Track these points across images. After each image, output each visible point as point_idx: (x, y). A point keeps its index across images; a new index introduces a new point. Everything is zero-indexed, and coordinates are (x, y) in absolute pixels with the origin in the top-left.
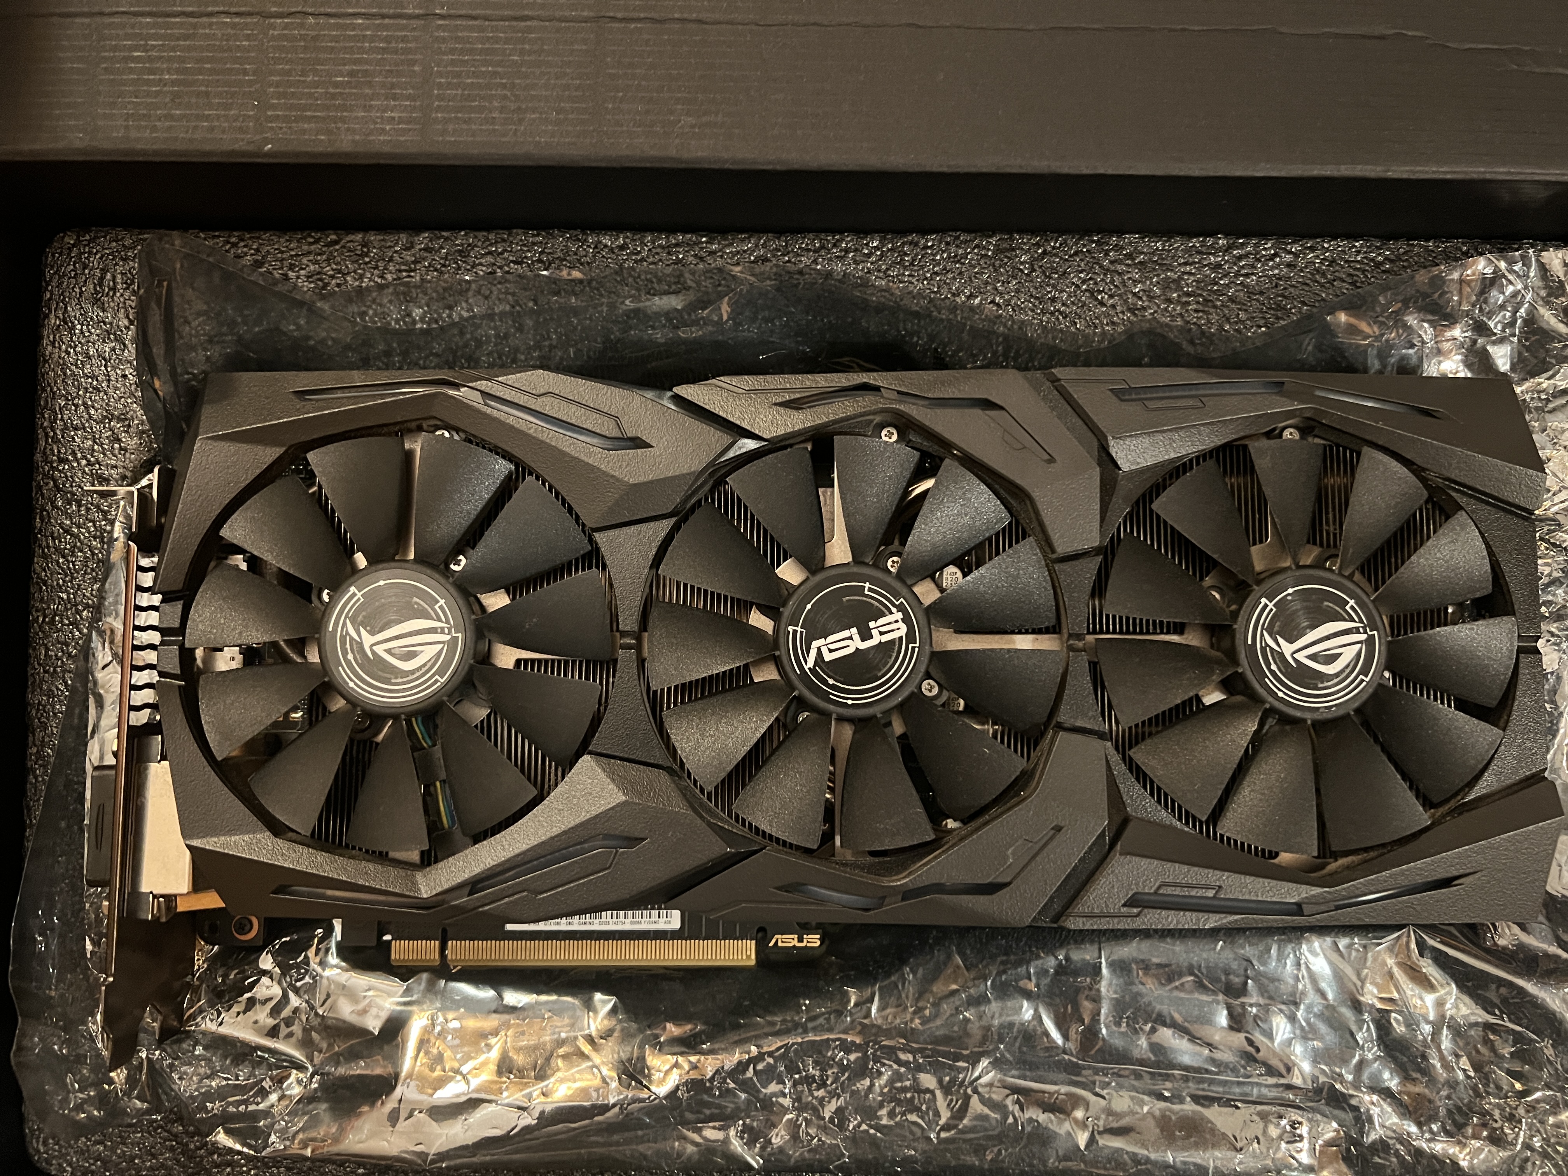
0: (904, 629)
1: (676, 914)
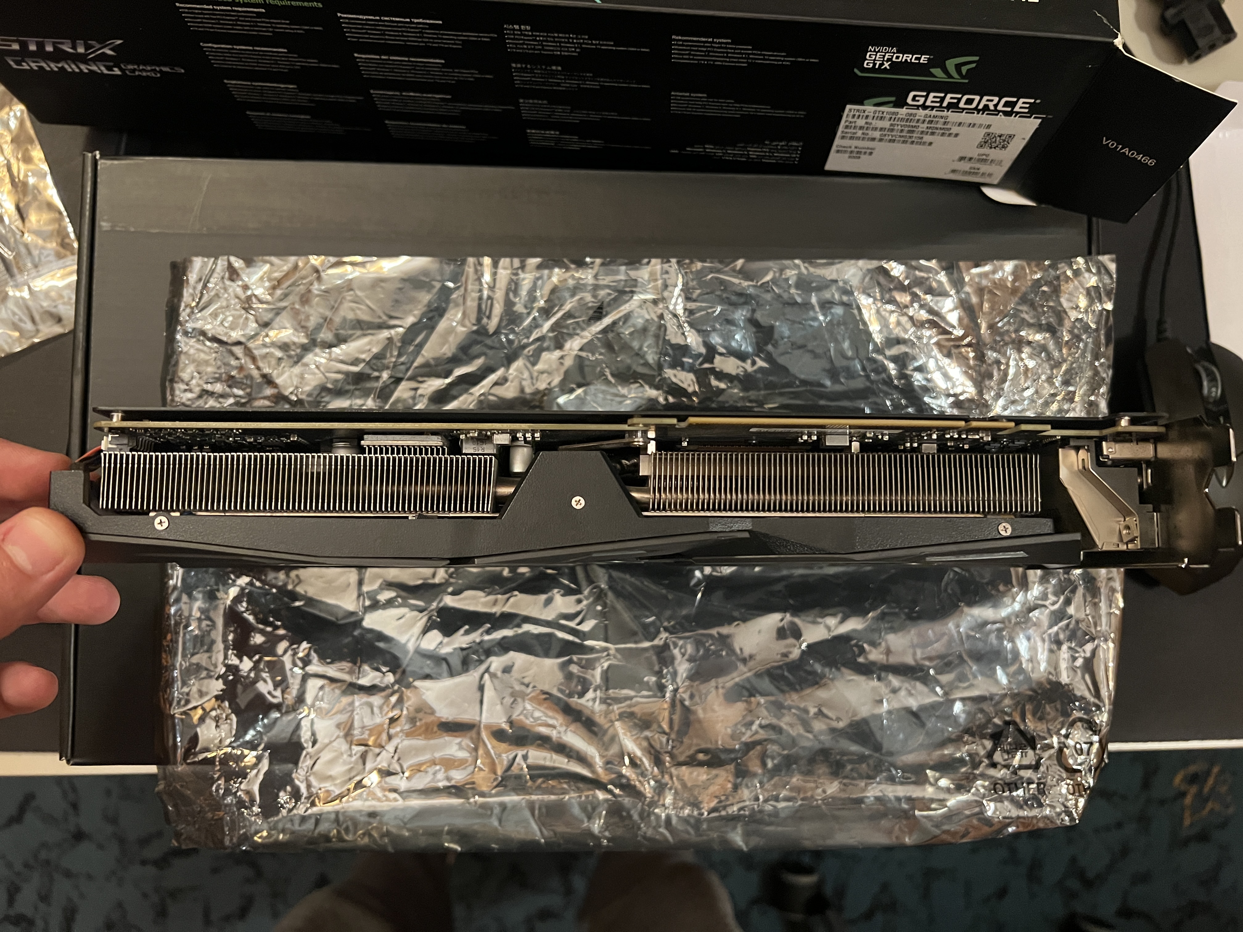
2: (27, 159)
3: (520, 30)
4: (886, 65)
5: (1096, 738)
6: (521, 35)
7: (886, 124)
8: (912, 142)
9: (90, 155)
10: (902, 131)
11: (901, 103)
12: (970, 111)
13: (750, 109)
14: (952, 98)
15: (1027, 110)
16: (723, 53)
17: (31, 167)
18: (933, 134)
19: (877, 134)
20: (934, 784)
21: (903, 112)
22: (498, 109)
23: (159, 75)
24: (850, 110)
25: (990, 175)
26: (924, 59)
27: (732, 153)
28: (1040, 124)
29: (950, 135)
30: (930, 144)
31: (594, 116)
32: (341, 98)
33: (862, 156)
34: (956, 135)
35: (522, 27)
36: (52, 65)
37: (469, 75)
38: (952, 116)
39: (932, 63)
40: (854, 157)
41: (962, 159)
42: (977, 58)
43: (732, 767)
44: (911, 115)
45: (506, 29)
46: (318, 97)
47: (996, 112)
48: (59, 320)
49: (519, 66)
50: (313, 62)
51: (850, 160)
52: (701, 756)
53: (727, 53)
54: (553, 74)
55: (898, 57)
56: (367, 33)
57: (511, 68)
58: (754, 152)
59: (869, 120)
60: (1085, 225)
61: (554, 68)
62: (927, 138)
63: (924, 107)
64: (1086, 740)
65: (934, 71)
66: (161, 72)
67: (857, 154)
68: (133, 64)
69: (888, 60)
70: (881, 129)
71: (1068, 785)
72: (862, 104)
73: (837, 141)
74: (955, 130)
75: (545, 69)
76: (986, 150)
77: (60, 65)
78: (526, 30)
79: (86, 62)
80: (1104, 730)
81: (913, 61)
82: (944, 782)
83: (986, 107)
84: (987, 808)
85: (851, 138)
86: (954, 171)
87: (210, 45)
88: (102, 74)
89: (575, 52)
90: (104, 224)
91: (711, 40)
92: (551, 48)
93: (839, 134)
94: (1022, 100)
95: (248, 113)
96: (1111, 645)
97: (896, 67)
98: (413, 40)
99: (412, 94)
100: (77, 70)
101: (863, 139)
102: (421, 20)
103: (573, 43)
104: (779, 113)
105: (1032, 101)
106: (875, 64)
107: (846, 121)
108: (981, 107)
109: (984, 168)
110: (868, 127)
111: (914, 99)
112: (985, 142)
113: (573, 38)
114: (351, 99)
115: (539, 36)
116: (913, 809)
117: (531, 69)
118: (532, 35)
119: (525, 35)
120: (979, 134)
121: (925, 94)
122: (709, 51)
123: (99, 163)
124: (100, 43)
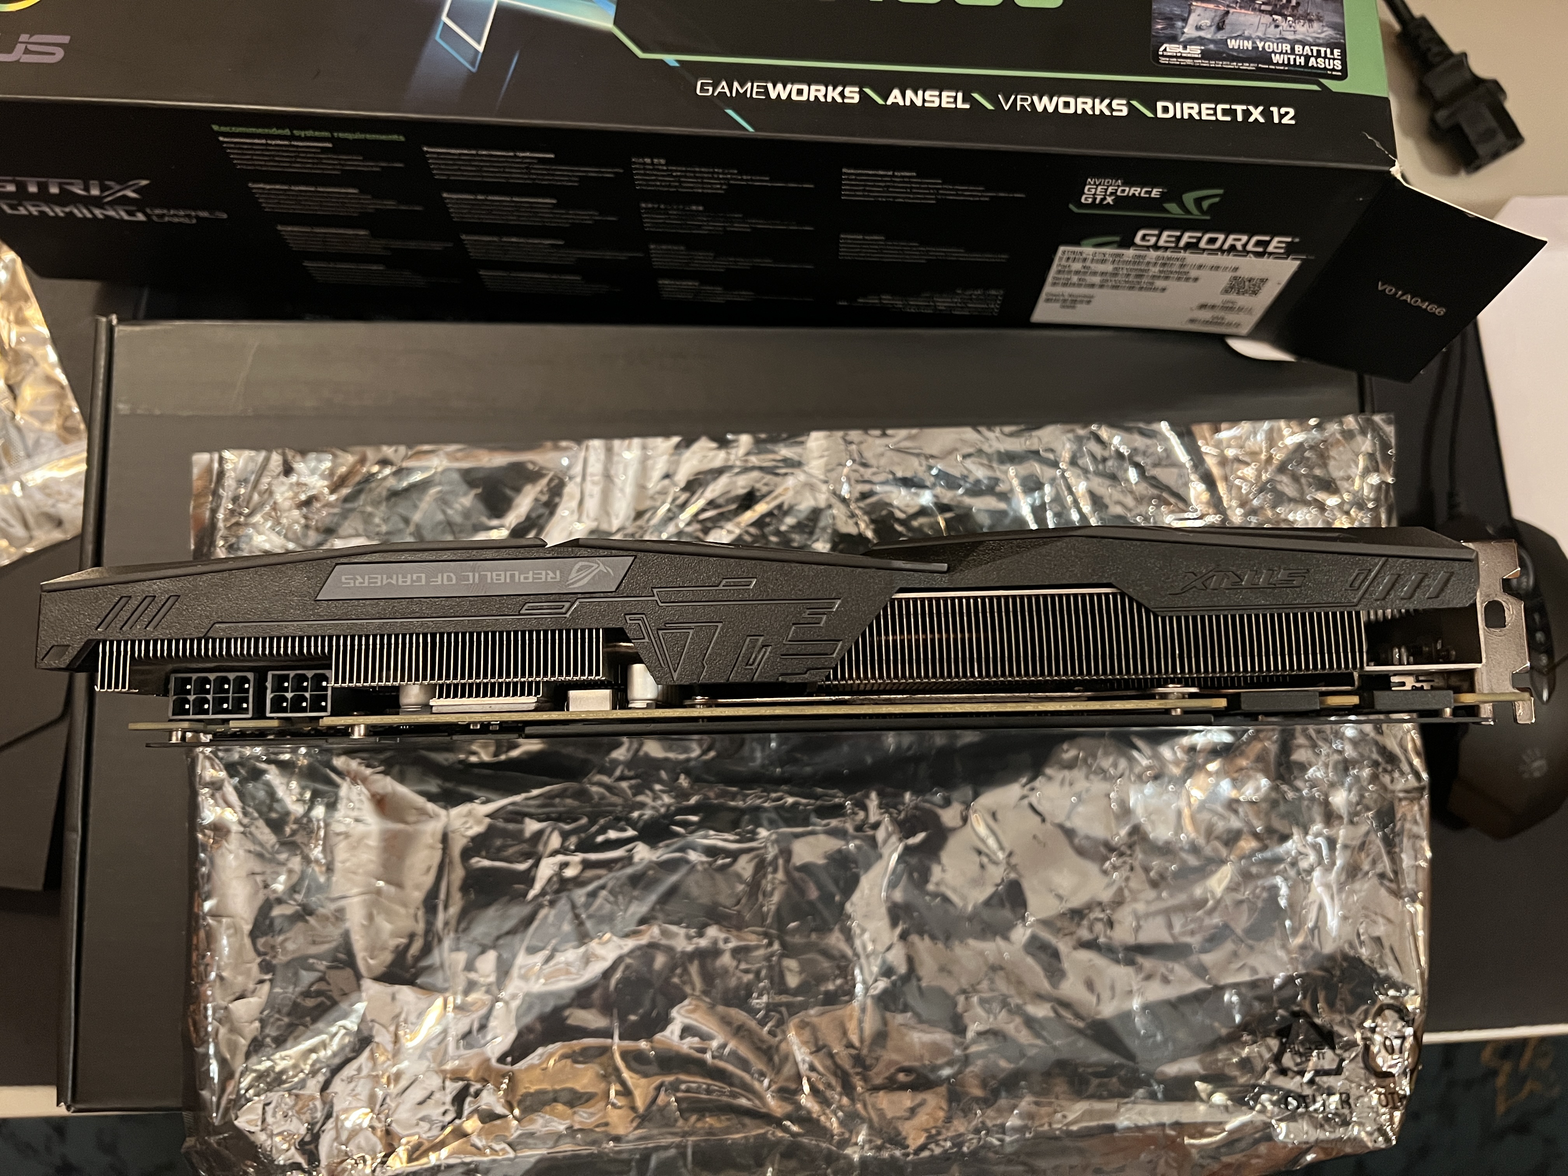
2: (21, 321)
3: (652, 164)
4: (1109, 200)
5: (1409, 1031)
6: (654, 169)
7: (1109, 268)
8: (1141, 289)
9: (104, 319)
10: (1128, 275)
11: (1128, 243)
12: (1213, 252)
13: (939, 252)
14: (1190, 237)
15: (1282, 251)
16: (906, 188)
17: (25, 329)
18: (1167, 278)
19: (1097, 280)
20: (1207, 1101)
21: (1130, 253)
22: (623, 256)
23: (194, 221)
24: (1064, 252)
25: (1238, 325)
26: (1155, 193)
27: (916, 304)
28: (1300, 267)
29: (1187, 279)
30: (1164, 290)
31: (744, 263)
32: (423, 245)
33: (1078, 306)
34: (1196, 279)
35: (656, 161)
36: (58, 210)
37: (587, 216)
38: (1191, 258)
39: (1164, 197)
40: (1068, 307)
41: (1203, 306)
42: (1221, 191)
43: (943, 1090)
44: (1139, 256)
45: (635, 163)
46: (397, 244)
47: (1245, 252)
48: (59, 523)
49: (650, 206)
50: (390, 204)
51: (1063, 310)
52: (901, 1077)
53: (911, 188)
54: (694, 215)
55: (1123, 191)
56: (460, 170)
57: (640, 208)
58: (942, 303)
59: (1088, 264)
60: (1355, 383)
61: (694, 208)
62: (1159, 283)
63: (1156, 247)
64: (1396, 1034)
65: (1168, 206)
66: (197, 217)
67: (1072, 302)
68: (162, 207)
69: (1112, 194)
70: (1102, 274)
71: (1380, 1094)
72: (1077, 243)
73: (1048, 289)
74: (1194, 273)
75: (683, 210)
76: (1233, 297)
77: (67, 210)
78: (660, 164)
79: (101, 206)
80: (1419, 1019)
81: (1142, 195)
82: (1219, 1098)
83: (1233, 248)
84: (1278, 1130)
85: (1065, 285)
86: (1192, 321)
87: (261, 186)
88: (122, 220)
89: (721, 189)
90: (121, 406)
91: (890, 173)
92: (690, 185)
93: (1050, 279)
94: (1276, 239)
95: (305, 264)
96: (1420, 908)
97: (1121, 202)
98: (517, 177)
99: (514, 240)
100: (89, 216)
101: (1080, 285)
102: (528, 154)
103: (719, 179)
104: (976, 257)
105: (1289, 240)
106: (1095, 199)
107: (1059, 265)
108: (1226, 247)
109: (1230, 317)
110: (1086, 271)
111: (1144, 238)
112: (1232, 288)
113: (718, 173)
114: (437, 246)
115: (676, 171)
116: (1181, 1135)
117: (666, 209)
118: (667, 170)
119: (658, 170)
120: (1225, 278)
121: (1156, 232)
122: (889, 187)
123: (116, 329)
124: (119, 183)
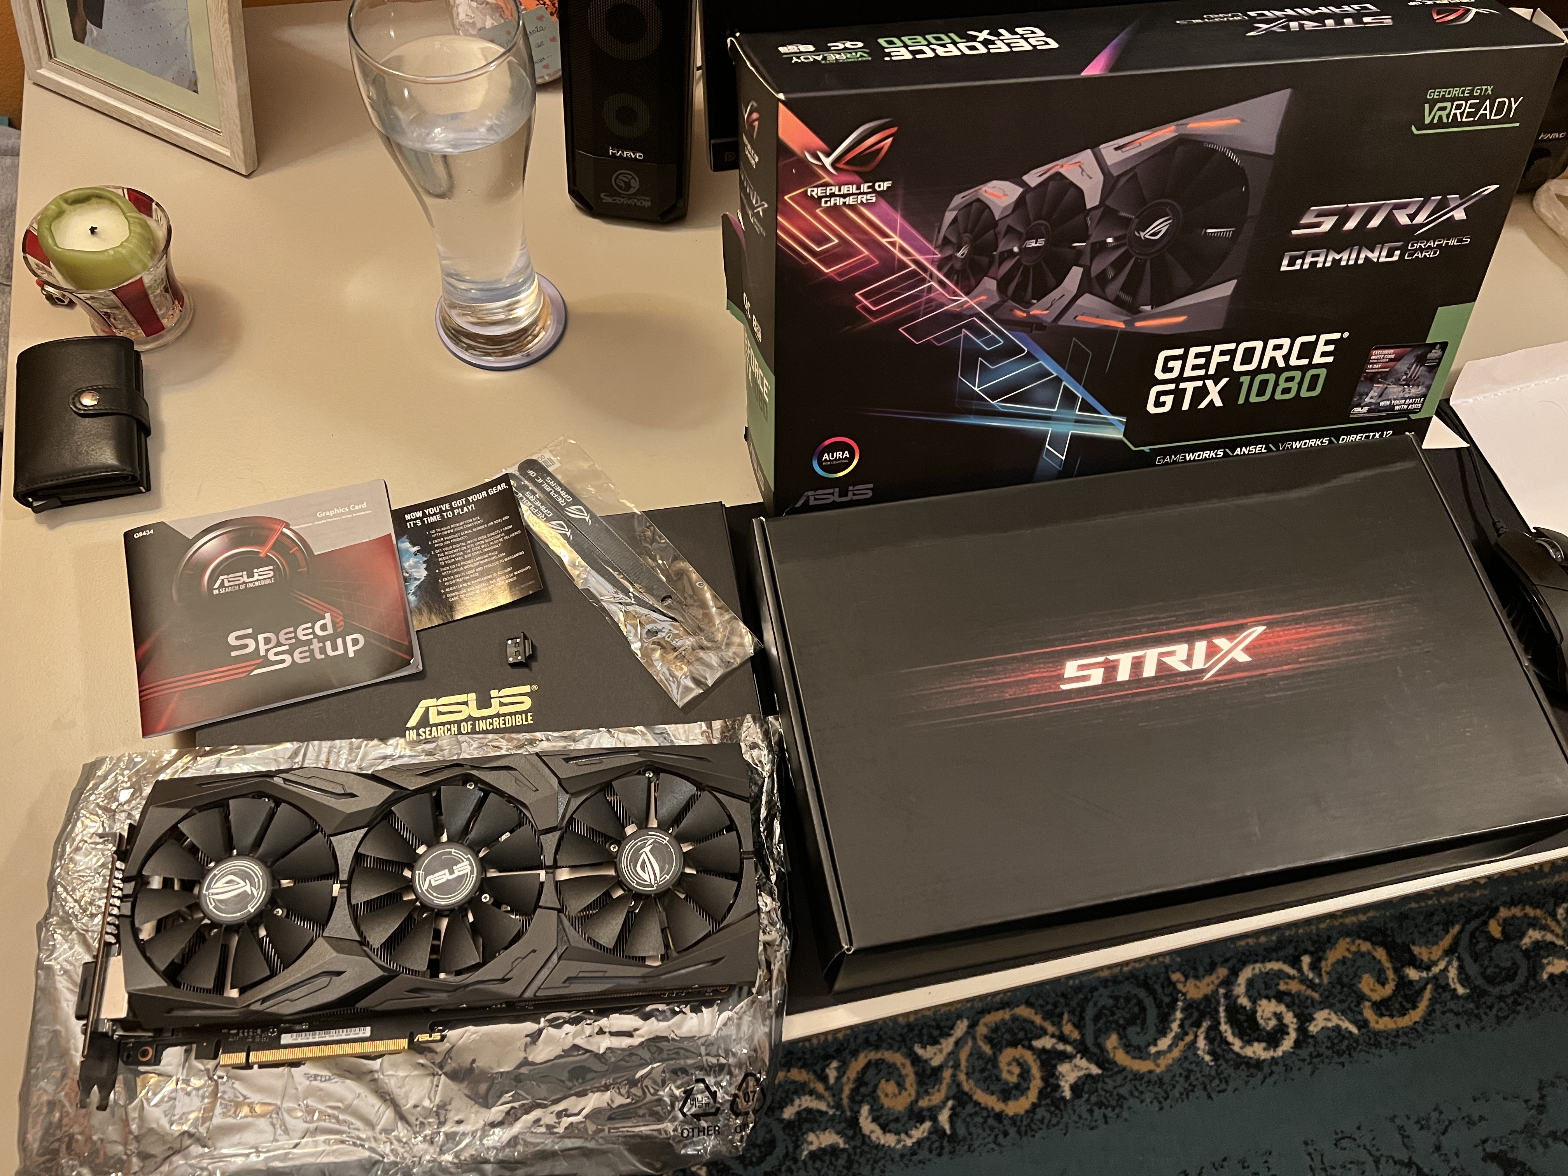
0: (469, 868)
1: (368, 1028)
